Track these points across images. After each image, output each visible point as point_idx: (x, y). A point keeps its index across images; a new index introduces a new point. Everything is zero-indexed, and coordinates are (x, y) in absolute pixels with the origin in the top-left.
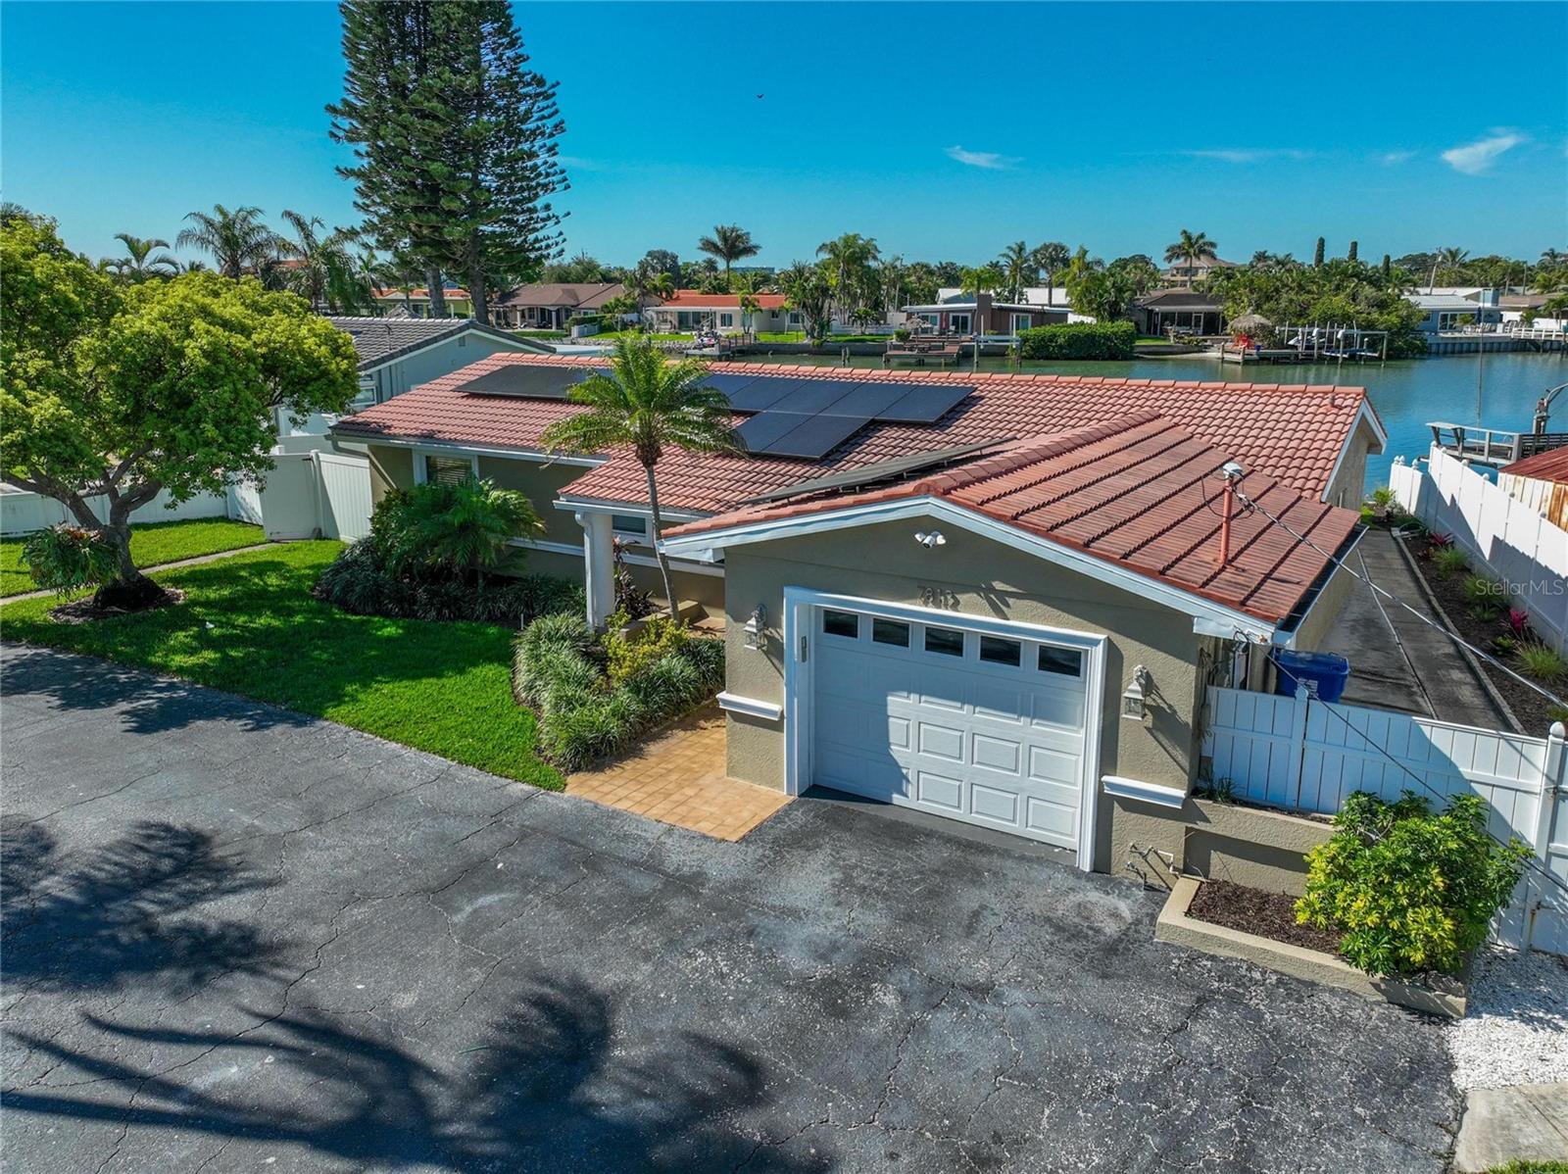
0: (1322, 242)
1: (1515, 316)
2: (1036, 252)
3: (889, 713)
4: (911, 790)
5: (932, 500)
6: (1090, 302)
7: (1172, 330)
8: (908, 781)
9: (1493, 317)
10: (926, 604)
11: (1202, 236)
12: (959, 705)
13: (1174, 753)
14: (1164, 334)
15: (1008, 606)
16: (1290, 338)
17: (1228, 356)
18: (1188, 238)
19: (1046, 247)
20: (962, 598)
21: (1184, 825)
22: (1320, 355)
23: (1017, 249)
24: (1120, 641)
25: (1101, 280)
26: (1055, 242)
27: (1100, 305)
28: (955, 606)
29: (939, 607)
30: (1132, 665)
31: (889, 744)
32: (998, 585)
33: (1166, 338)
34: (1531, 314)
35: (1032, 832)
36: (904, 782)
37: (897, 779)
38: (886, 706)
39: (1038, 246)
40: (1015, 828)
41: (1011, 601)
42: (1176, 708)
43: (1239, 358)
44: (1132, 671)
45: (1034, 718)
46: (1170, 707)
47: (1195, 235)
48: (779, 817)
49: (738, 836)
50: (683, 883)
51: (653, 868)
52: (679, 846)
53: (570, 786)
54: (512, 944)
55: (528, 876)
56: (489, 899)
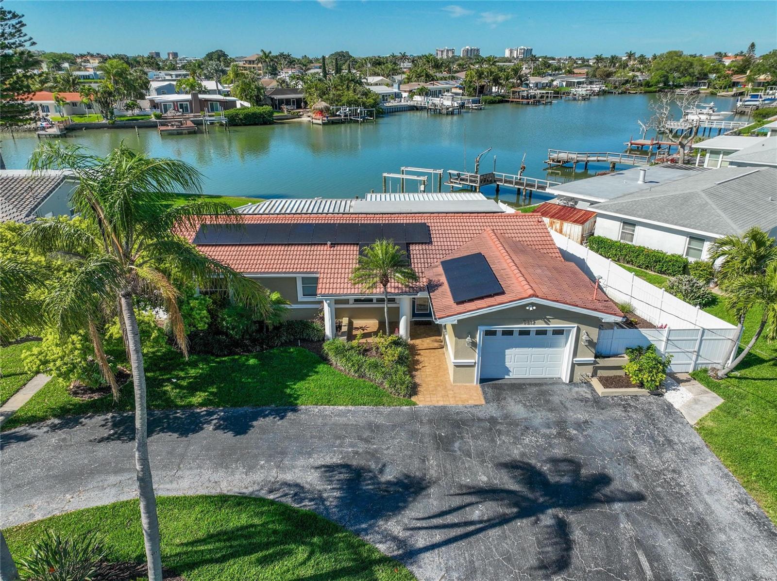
1: (406, 95)
4: (511, 374)
5: (534, 298)
7: (284, 107)
9: (398, 96)
13: (592, 350)
14: (282, 111)
16: (337, 112)
17: (315, 121)
20: (536, 322)
21: (593, 366)
22: (351, 119)
24: (580, 326)
27: (251, 97)
28: (534, 324)
29: (529, 325)
31: (505, 363)
32: (548, 317)
33: (283, 112)
34: (412, 93)
35: (547, 376)
37: (507, 371)
38: (505, 353)
40: (542, 376)
41: (551, 321)
43: (320, 122)
44: (583, 332)
46: (592, 339)
47: (267, 53)
48: (484, 393)
49: (483, 402)
50: (493, 420)
51: (480, 420)
52: (474, 410)
53: (418, 403)
54: (482, 454)
55: (455, 434)
56: (457, 445)
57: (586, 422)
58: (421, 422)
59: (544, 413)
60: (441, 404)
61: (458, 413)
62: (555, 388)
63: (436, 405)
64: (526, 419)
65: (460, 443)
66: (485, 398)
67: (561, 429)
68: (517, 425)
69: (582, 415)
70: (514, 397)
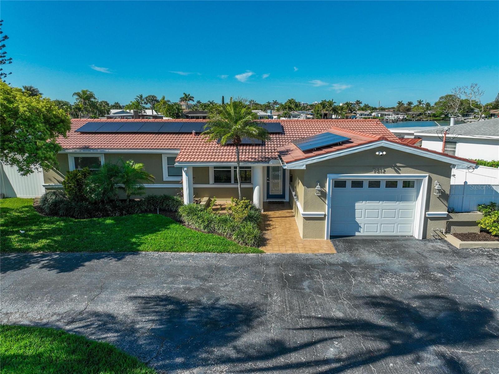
0: (223, 97)
1: (276, 117)
2: (146, 98)
3: (356, 209)
4: (361, 230)
5: (384, 141)
6: (170, 113)
8: (361, 228)
9: (270, 117)
10: (375, 173)
11: (189, 95)
12: (378, 202)
13: (444, 202)
15: (400, 170)
18: (186, 95)
19: (150, 96)
20: (386, 170)
21: (446, 221)
23: (140, 97)
24: (432, 175)
25: (172, 106)
26: (152, 95)
27: (173, 114)
28: (384, 173)
29: (379, 173)
30: (434, 181)
31: (355, 218)
32: (398, 165)
34: (279, 117)
35: (399, 234)
36: (360, 228)
37: (357, 227)
38: (355, 206)
39: (147, 96)
40: (394, 234)
41: (401, 169)
42: (445, 191)
45: (401, 201)
46: (444, 190)
47: (187, 94)
48: (335, 245)
49: (335, 252)
50: (346, 265)
51: (331, 264)
52: (325, 258)
53: (265, 251)
54: (336, 291)
55: (304, 275)
56: (306, 284)
57: (450, 267)
58: (267, 265)
59: (401, 260)
60: (290, 252)
61: (307, 259)
62: (409, 243)
63: (285, 253)
64: (382, 265)
65: (309, 282)
66: (336, 249)
67: (423, 272)
68: (374, 269)
69: (444, 262)
70: (367, 248)
